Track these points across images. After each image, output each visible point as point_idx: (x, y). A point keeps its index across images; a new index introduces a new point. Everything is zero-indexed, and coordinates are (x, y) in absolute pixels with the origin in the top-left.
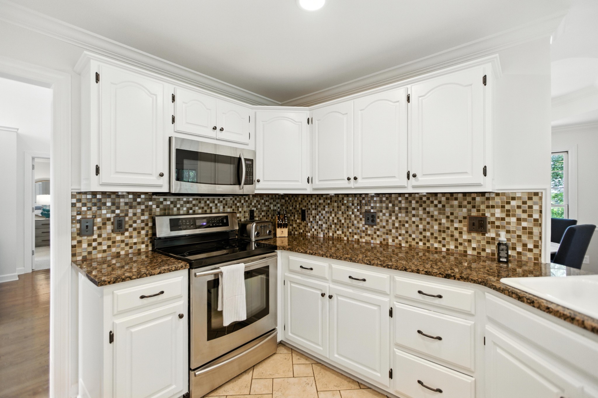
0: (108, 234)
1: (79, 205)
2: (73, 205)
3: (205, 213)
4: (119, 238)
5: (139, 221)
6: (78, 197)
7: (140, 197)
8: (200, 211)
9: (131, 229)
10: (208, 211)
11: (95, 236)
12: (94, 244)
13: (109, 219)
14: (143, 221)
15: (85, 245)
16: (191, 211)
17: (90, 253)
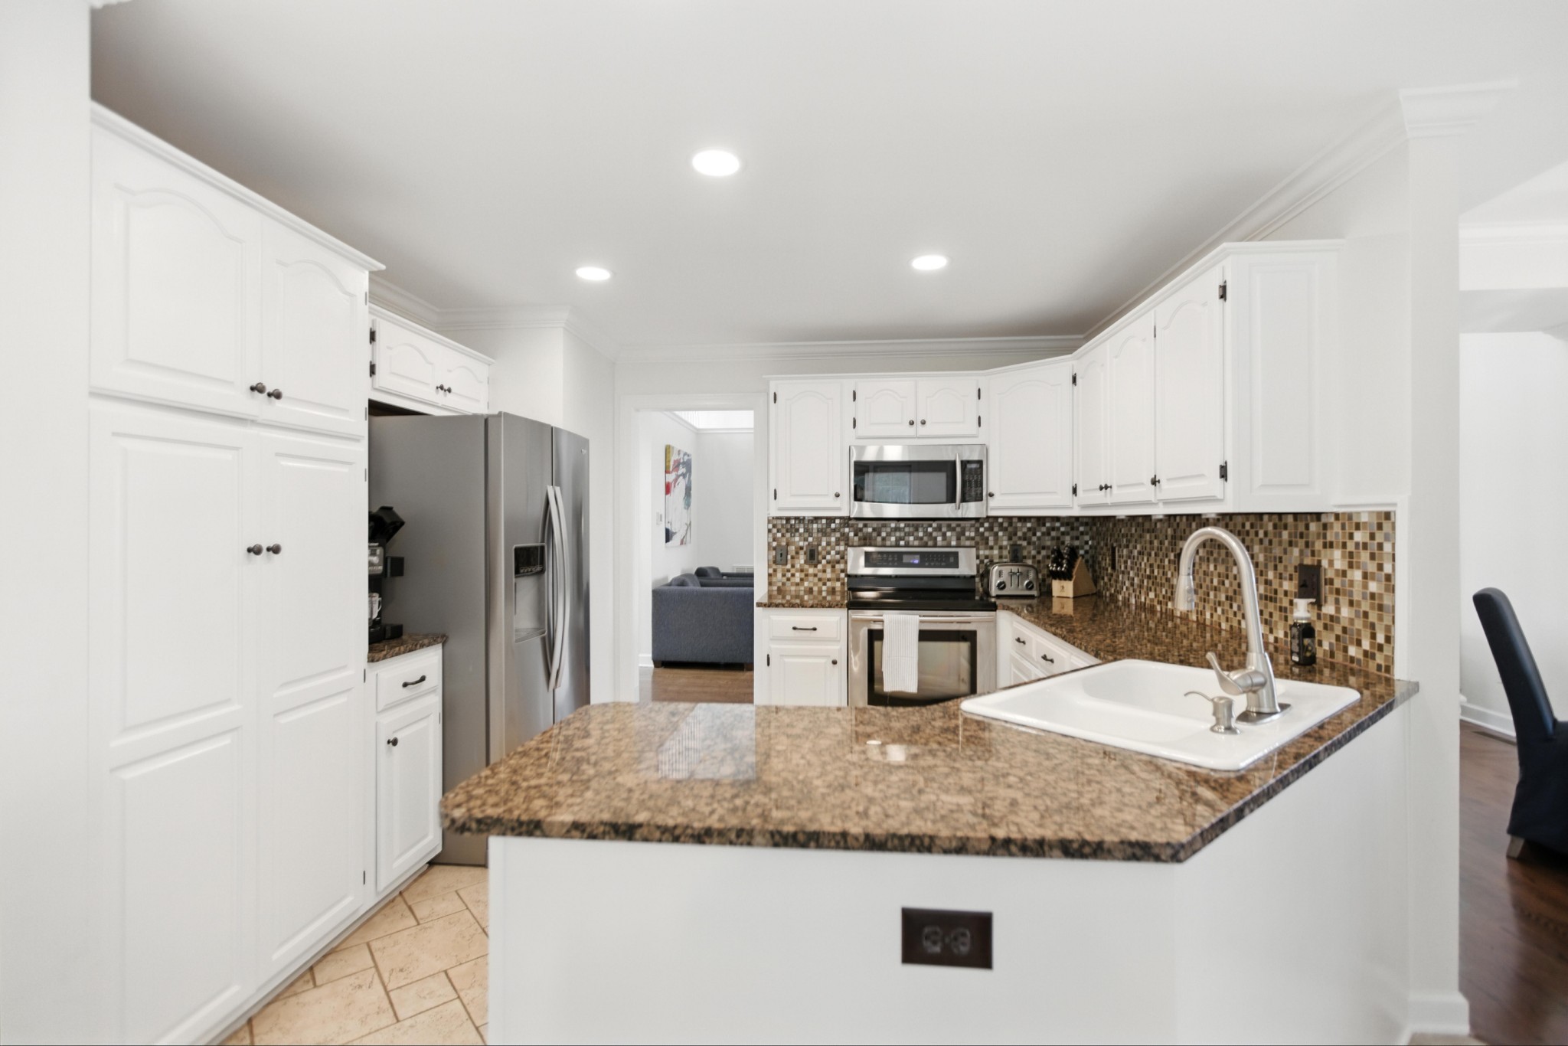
0: (801, 565)
1: (775, 530)
2: (769, 531)
3: (926, 546)
4: (811, 571)
5: (833, 552)
6: (775, 522)
7: (834, 522)
8: (916, 543)
9: (824, 562)
10: (930, 543)
11: (789, 566)
12: (789, 575)
13: (802, 548)
14: (838, 553)
15: (779, 575)
16: (902, 543)
17: (784, 584)
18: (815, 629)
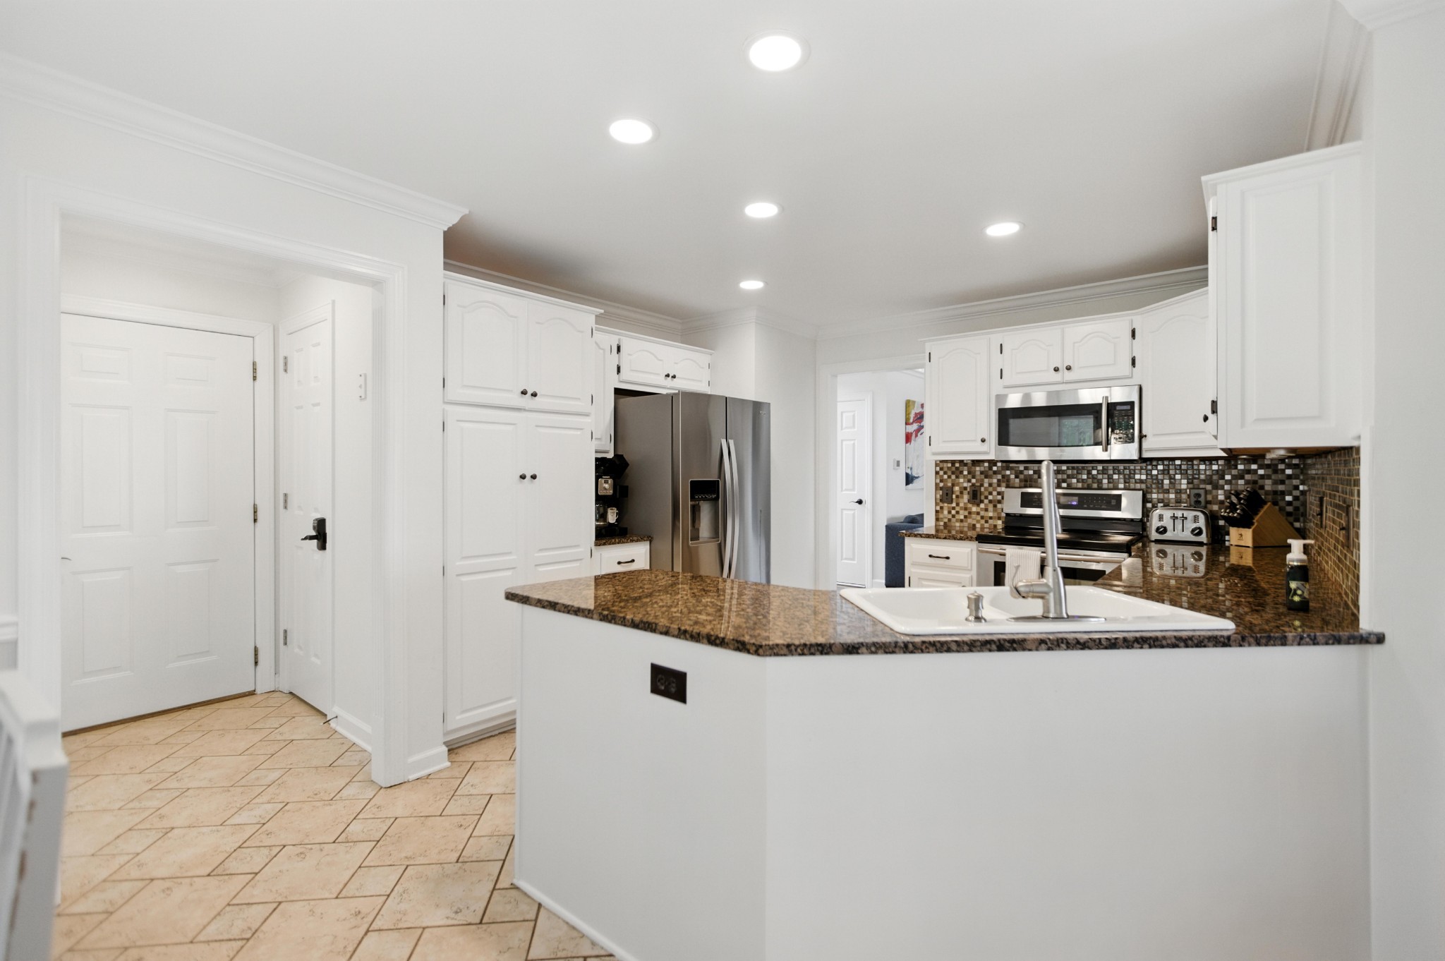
0: (965, 504)
1: (941, 473)
2: (937, 473)
3: (1089, 488)
4: (974, 509)
5: (995, 493)
6: (941, 465)
7: (996, 466)
8: (1080, 485)
9: (986, 501)
10: (1095, 486)
11: (954, 505)
12: (953, 512)
13: (965, 488)
14: (999, 493)
15: (946, 512)
16: (1064, 485)
17: (949, 520)
18: (948, 558)
